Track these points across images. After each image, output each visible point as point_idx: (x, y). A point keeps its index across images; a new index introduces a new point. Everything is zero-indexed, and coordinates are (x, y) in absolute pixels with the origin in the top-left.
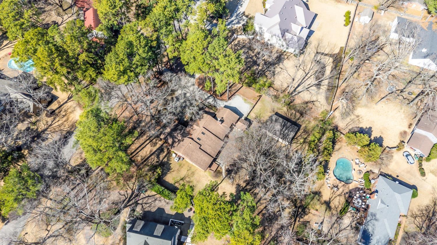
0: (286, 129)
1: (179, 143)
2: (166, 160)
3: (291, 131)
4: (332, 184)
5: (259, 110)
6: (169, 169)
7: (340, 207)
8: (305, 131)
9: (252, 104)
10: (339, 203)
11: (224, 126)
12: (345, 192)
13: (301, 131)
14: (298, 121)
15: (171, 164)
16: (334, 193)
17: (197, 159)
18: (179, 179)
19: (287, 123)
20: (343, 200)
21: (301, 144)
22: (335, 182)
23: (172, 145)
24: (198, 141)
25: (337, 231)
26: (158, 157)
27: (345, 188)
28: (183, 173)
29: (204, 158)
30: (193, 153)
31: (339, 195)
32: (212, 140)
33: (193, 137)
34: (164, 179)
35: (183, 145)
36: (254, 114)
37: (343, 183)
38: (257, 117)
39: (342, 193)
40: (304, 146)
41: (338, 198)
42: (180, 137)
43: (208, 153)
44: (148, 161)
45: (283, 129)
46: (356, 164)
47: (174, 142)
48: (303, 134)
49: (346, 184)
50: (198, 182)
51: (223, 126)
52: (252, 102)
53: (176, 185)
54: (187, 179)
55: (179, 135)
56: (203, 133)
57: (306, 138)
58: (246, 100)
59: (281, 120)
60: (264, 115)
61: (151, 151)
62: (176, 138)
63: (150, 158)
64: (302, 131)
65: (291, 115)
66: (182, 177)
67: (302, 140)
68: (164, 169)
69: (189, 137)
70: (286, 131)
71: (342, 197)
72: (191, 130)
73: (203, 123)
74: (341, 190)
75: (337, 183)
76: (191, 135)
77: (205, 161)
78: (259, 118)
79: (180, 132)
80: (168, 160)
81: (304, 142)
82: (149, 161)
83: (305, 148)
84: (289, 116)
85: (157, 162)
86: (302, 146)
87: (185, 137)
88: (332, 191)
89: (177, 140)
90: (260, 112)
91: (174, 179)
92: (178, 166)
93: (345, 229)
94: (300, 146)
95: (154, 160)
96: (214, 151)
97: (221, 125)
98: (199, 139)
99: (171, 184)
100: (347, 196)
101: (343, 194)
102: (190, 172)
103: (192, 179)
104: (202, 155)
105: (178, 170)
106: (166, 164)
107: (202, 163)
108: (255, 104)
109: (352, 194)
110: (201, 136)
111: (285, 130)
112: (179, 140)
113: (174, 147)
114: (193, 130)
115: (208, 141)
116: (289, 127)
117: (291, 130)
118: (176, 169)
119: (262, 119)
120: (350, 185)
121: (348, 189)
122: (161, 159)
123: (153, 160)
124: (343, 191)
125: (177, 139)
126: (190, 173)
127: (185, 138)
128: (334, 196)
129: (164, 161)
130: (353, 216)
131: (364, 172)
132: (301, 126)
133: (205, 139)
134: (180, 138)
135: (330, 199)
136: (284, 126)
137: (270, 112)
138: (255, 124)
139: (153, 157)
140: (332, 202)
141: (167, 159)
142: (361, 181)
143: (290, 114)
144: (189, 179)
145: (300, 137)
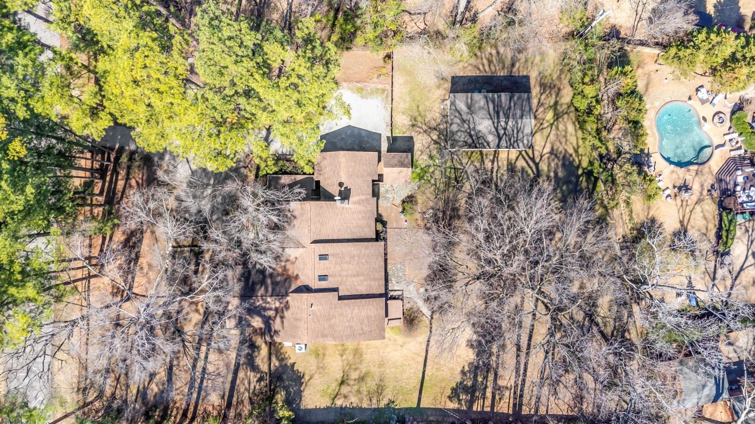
0: (507, 117)
1: (282, 318)
2: (277, 364)
3: (522, 117)
4: (671, 186)
5: (408, 99)
6: (298, 379)
7: (711, 226)
8: (543, 86)
9: (384, 91)
10: (705, 218)
11: (359, 202)
12: (707, 186)
13: (535, 91)
14: (515, 69)
15: (293, 365)
16: (684, 204)
17: (351, 327)
18: (334, 386)
19: (499, 97)
20: (710, 208)
21: (552, 124)
22: (674, 175)
23: (270, 330)
24: (324, 285)
25: (729, 282)
26: (254, 368)
27: (703, 178)
28: (335, 366)
29: (364, 314)
30: (332, 322)
31: (699, 201)
32: (352, 257)
33: (304, 280)
34: (302, 407)
35: (297, 319)
36: (404, 117)
37: (693, 168)
38: (415, 120)
39: (701, 194)
40: (561, 126)
41: (698, 209)
42: (273, 302)
43: (365, 292)
44: (238, 392)
45: (499, 122)
46: (703, 102)
47: (267, 321)
48: (543, 97)
49: (701, 167)
50: (381, 365)
51: (354, 203)
52: (380, 86)
53: (339, 402)
54: (354, 375)
55: (269, 299)
56: (323, 257)
57: (556, 103)
58: (362, 89)
59: (479, 98)
60: (428, 104)
61: (227, 366)
62: (265, 309)
63: (238, 382)
64: (538, 89)
65: (490, 62)
66: (339, 376)
67: (550, 115)
68: (289, 386)
69: (293, 287)
70: (510, 123)
71: (706, 201)
72: (289, 266)
73: (306, 231)
74: (696, 187)
75: (681, 176)
76: (297, 277)
77: (368, 317)
78: (419, 119)
79: (266, 290)
80: (281, 360)
81: (557, 116)
82: (242, 390)
83: (566, 131)
84: (487, 68)
85: (260, 380)
86: (557, 128)
87: (287, 295)
88: (679, 203)
89: (271, 313)
90: (414, 100)
91: (324, 393)
92: (313, 360)
93: (742, 269)
94: (553, 132)
95: (249, 381)
96: (375, 279)
97: (350, 205)
98: (323, 278)
99: (328, 409)
100: (716, 194)
101: (705, 192)
102: (349, 356)
103: (364, 368)
104: (356, 311)
105: (318, 368)
106: (284, 373)
107: (366, 329)
108: (389, 87)
109: (727, 184)
110: (323, 267)
111: (507, 123)
112: (276, 310)
113: (276, 332)
114: (293, 263)
115: (345, 266)
116: (510, 108)
117: (519, 112)
118: (314, 368)
119: (429, 117)
120: (712, 163)
121: (710, 176)
122: (264, 368)
123: (246, 382)
124: (702, 186)
125: (270, 309)
126: (351, 358)
127: (288, 298)
128: (688, 210)
129: (272, 368)
130: (747, 231)
131: (728, 111)
132: (527, 78)
133: (338, 267)
134: (277, 304)
135: (681, 222)
136: (498, 113)
137: (439, 87)
138: (421, 142)
139: (241, 374)
140: (689, 227)
141: (277, 358)
142: (731, 140)
143: (485, 61)
144: (358, 372)
145: (541, 109)
